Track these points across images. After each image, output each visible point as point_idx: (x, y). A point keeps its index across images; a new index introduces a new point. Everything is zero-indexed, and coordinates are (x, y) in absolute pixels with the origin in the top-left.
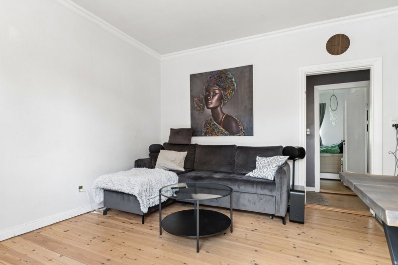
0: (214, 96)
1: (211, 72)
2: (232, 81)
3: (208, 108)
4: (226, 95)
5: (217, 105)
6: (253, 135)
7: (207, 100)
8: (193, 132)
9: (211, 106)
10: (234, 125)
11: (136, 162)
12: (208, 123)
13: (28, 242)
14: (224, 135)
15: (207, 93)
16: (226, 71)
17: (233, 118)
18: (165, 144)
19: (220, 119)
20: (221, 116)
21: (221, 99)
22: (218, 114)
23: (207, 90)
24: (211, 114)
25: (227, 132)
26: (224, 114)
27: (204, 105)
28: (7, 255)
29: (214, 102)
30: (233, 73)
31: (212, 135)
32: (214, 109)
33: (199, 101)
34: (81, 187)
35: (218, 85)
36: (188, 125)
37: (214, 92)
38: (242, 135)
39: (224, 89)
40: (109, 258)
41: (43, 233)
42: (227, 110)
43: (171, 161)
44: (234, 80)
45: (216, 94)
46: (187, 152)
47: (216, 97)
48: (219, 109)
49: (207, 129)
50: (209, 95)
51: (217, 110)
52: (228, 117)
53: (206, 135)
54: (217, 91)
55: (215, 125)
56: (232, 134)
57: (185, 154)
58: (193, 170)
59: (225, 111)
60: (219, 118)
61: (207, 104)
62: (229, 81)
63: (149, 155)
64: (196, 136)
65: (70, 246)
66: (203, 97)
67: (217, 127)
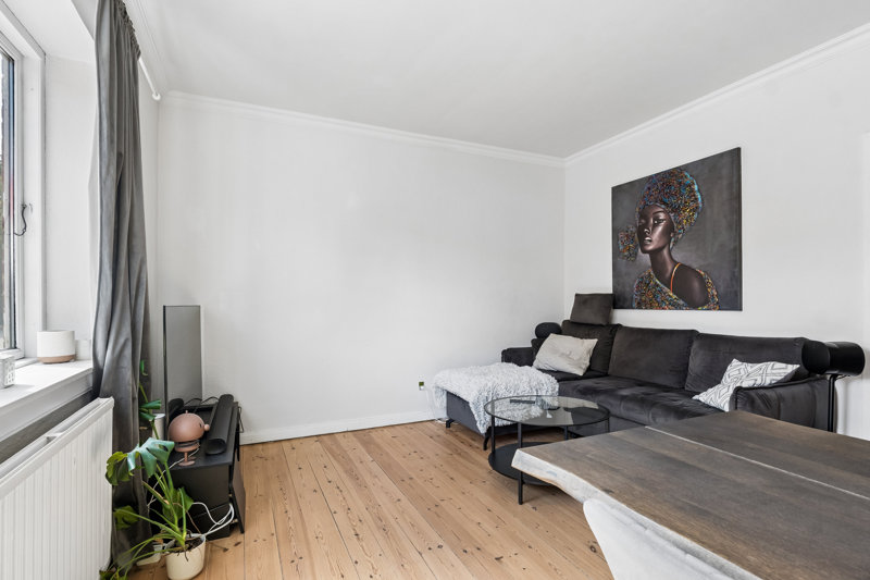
0: (655, 226)
1: (651, 177)
2: (693, 190)
3: (644, 252)
4: (680, 223)
5: (661, 244)
6: (740, 308)
7: (642, 235)
8: (616, 301)
9: (650, 248)
10: (696, 285)
11: (504, 352)
12: (644, 283)
13: (355, 439)
14: (676, 307)
15: (643, 221)
16: (680, 169)
17: (694, 270)
18: (565, 322)
19: (668, 275)
20: (670, 268)
21: (669, 230)
22: (664, 263)
23: (643, 215)
24: (650, 264)
25: (681, 302)
26: (675, 263)
27: (636, 247)
28: (334, 447)
29: (655, 238)
30: (694, 173)
31: (651, 308)
32: (655, 254)
33: (628, 239)
34: (421, 384)
35: (664, 203)
36: (606, 287)
37: (657, 219)
38: (714, 309)
39: (676, 210)
40: (413, 476)
41: (373, 434)
42: (681, 255)
43: (563, 354)
44: (696, 187)
45: (660, 221)
46: (596, 340)
47: (660, 229)
48: (665, 252)
49: (642, 295)
50: (646, 225)
51: (662, 255)
52: (684, 269)
53: (639, 307)
54: (662, 216)
55: (658, 285)
56: (693, 305)
57: (591, 343)
58: (605, 375)
59: (678, 257)
60: (667, 270)
61: (642, 244)
62: (686, 192)
63: (533, 341)
64: (622, 308)
65: (387, 453)
66: (634, 230)
67: (661, 291)
